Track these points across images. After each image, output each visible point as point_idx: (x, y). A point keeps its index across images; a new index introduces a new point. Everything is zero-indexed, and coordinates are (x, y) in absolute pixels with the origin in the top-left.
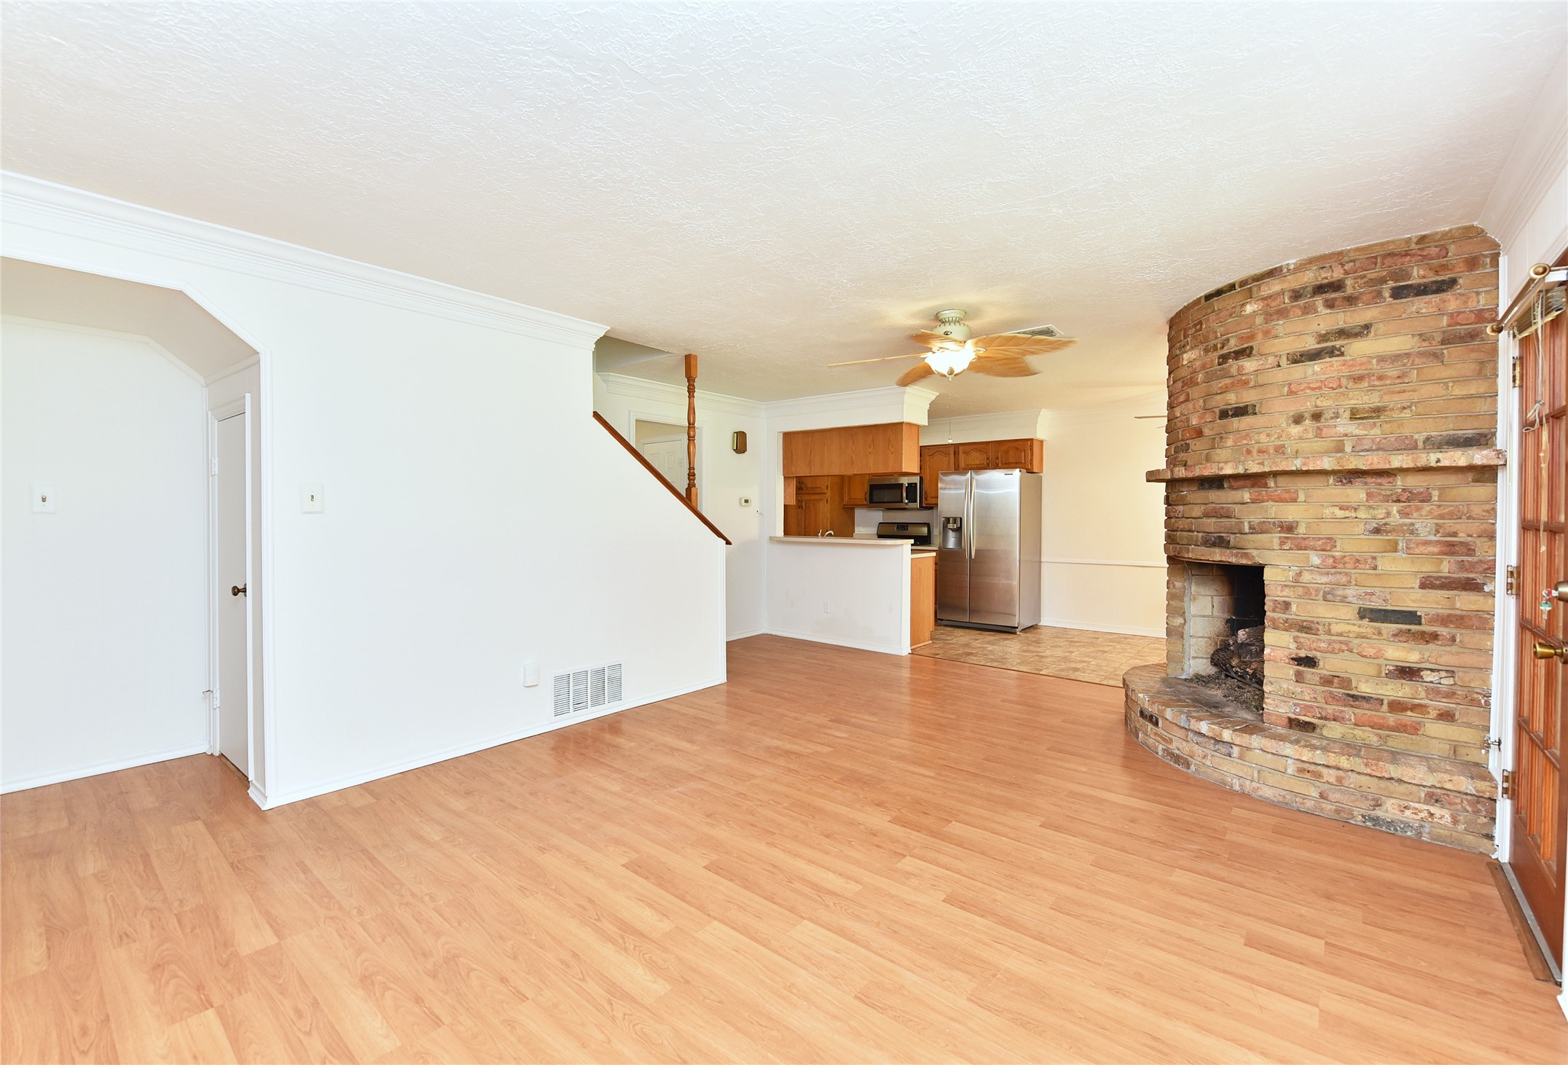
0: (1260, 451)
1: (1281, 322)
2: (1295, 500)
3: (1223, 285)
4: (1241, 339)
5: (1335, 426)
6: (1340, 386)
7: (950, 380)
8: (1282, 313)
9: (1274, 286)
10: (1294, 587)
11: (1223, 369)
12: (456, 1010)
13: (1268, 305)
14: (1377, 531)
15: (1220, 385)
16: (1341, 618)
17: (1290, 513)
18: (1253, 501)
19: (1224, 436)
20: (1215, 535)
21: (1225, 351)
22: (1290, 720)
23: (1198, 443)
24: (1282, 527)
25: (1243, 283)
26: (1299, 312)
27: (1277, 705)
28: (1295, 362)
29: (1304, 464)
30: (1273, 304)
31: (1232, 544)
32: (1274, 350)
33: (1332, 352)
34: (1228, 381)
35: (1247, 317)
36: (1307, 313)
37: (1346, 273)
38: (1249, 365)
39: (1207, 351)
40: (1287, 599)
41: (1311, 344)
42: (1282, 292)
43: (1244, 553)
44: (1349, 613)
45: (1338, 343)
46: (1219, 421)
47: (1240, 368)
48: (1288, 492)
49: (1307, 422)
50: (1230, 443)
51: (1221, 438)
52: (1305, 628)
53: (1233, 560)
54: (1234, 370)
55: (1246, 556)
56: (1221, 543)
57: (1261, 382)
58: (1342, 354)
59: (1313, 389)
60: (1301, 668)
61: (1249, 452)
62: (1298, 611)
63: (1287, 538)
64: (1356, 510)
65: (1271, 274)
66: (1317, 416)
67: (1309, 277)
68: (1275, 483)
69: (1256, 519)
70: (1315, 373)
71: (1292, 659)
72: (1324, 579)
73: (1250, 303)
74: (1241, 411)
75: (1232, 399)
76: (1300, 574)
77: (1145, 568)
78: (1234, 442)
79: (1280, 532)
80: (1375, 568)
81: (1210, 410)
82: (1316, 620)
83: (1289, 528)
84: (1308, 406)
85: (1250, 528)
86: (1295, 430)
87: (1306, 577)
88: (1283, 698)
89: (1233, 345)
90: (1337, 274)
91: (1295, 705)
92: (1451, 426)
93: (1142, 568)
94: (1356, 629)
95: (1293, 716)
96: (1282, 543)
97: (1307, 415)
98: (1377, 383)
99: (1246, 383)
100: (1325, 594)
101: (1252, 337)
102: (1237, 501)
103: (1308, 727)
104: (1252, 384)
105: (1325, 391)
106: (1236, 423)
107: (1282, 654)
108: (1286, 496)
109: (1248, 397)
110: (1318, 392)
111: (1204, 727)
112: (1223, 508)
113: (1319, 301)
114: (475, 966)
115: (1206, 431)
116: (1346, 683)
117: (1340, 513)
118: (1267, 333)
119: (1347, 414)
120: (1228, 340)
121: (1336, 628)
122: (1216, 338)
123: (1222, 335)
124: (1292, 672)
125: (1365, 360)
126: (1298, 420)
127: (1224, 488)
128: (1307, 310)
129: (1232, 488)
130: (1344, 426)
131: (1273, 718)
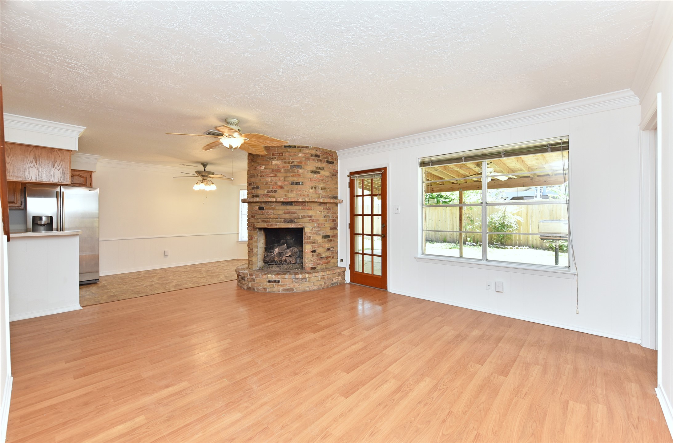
0: (303, 195)
1: (308, 161)
2: (312, 209)
3: (292, 145)
4: (298, 163)
5: (318, 191)
6: (319, 181)
7: (232, 151)
8: (308, 159)
9: (307, 151)
10: (311, 232)
11: (292, 170)
12: (468, 432)
13: (305, 155)
14: (325, 217)
15: (291, 175)
16: (319, 239)
17: (311, 213)
18: (302, 209)
19: (293, 190)
20: (289, 219)
21: (292, 165)
22: (311, 268)
23: (281, 191)
24: (309, 216)
25: (298, 147)
26: (312, 160)
27: (308, 265)
28: (311, 173)
29: (318, 200)
30: (307, 156)
31: (296, 221)
32: (307, 168)
33: (318, 172)
34: (293, 174)
35: (300, 157)
36: (314, 161)
37: (320, 154)
38: (301, 171)
39: (285, 163)
40: (310, 236)
41: (314, 169)
42: (308, 153)
43: (299, 224)
44: (320, 237)
45: (319, 170)
46: (290, 185)
47: (298, 171)
48: (310, 207)
49: (314, 189)
50: (295, 192)
51: (292, 190)
52: (313, 243)
53: (296, 226)
54: (296, 171)
55: (300, 225)
56: (291, 221)
57: (304, 176)
58: (320, 173)
59: (315, 181)
60: (313, 253)
61: (300, 195)
62: (312, 239)
63: (310, 219)
64: (322, 212)
65: (306, 147)
66: (315, 188)
67: (314, 152)
68: (307, 204)
69: (303, 214)
70: (315, 177)
71: (312, 251)
72: (317, 230)
73: (300, 153)
74: (297, 183)
75: (295, 179)
76: (312, 229)
77: (151, 239)
78: (296, 192)
79: (308, 218)
80: (324, 226)
81: (288, 181)
82: (315, 240)
83: (310, 217)
84: (313, 185)
85: (302, 217)
86: (311, 191)
87: (314, 229)
88: (310, 263)
89: (295, 164)
90: (319, 153)
91: (312, 263)
92: (333, 194)
93: (149, 239)
94: (322, 241)
95: (311, 267)
96: (309, 221)
97: (314, 187)
98: (325, 182)
99: (300, 176)
100: (317, 233)
101: (301, 163)
102: (298, 209)
103: (314, 268)
104: (301, 176)
105: (317, 182)
106: (296, 186)
107: (309, 251)
108: (310, 208)
109: (300, 180)
110: (315, 182)
111: (300, 276)
112: (292, 211)
113: (316, 158)
114: (441, 434)
115: (285, 187)
116: (320, 255)
117: (319, 213)
118: (305, 163)
119: (320, 189)
120: (294, 162)
121: (319, 242)
122: (289, 160)
123: (291, 160)
124: (311, 255)
125: (323, 176)
126: (312, 188)
127: (292, 205)
128: (314, 160)
129: (295, 205)
130: (320, 192)
131: (308, 269)
